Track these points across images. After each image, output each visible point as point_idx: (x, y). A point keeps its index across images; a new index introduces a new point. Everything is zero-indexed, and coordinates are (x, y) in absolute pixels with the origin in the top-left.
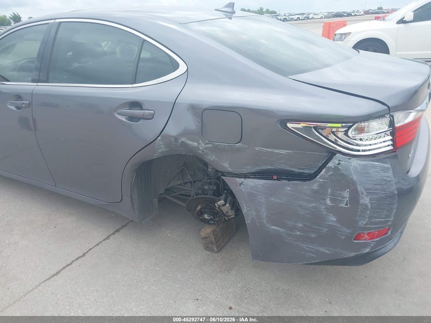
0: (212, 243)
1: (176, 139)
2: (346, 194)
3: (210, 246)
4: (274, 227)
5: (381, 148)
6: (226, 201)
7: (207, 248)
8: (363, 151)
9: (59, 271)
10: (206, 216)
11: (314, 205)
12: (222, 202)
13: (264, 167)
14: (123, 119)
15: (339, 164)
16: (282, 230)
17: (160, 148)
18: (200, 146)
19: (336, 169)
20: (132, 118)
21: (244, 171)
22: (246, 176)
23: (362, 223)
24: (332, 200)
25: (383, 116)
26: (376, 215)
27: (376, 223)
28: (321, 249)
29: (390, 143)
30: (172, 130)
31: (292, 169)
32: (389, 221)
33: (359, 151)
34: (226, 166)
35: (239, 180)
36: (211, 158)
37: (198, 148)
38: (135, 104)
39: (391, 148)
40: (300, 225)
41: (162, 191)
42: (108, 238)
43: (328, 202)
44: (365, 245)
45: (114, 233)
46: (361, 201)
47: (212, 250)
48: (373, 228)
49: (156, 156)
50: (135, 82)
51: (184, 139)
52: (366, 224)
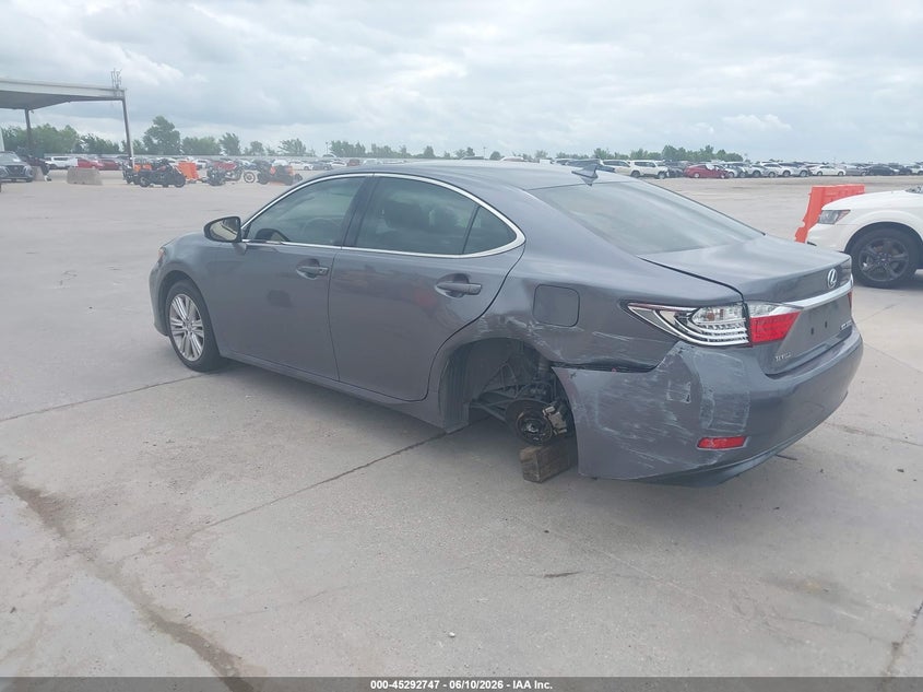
0: (534, 468)
1: (503, 318)
2: (688, 388)
3: (531, 472)
4: (607, 429)
5: (733, 340)
6: (556, 409)
7: (527, 476)
8: (711, 341)
9: (338, 477)
10: (529, 428)
11: (652, 400)
12: (551, 409)
13: (602, 358)
14: (443, 292)
15: (680, 352)
16: (616, 433)
17: (483, 330)
18: (531, 327)
19: (678, 358)
20: (453, 293)
21: (579, 361)
22: (580, 367)
23: (706, 424)
24: (672, 395)
25: (734, 304)
26: (722, 416)
27: (722, 427)
28: (661, 458)
29: (745, 335)
30: (499, 308)
31: (633, 360)
32: (740, 428)
33: (706, 340)
34: (558, 354)
35: (571, 371)
36: (541, 344)
37: (526, 330)
38: (462, 277)
39: (747, 341)
40: (637, 426)
41: (475, 396)
42: (398, 452)
43: (668, 397)
44: (711, 455)
45: (406, 449)
46: (704, 397)
47: (534, 481)
48: (720, 433)
49: (476, 337)
50: (463, 254)
51: (511, 319)
52: (711, 426)
